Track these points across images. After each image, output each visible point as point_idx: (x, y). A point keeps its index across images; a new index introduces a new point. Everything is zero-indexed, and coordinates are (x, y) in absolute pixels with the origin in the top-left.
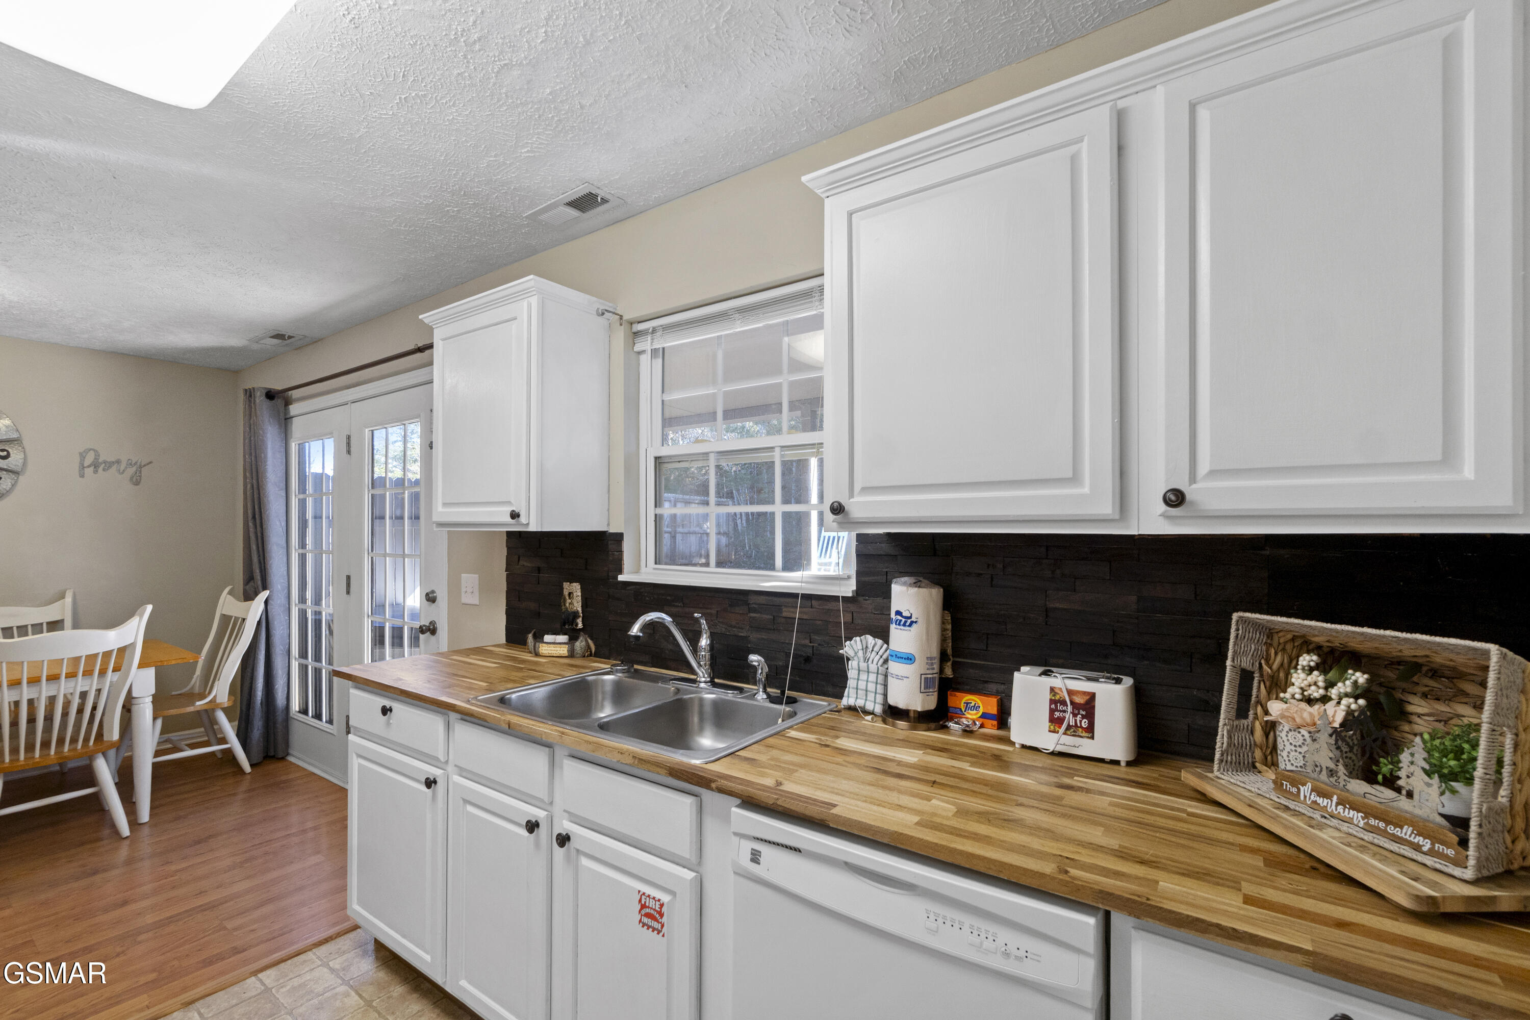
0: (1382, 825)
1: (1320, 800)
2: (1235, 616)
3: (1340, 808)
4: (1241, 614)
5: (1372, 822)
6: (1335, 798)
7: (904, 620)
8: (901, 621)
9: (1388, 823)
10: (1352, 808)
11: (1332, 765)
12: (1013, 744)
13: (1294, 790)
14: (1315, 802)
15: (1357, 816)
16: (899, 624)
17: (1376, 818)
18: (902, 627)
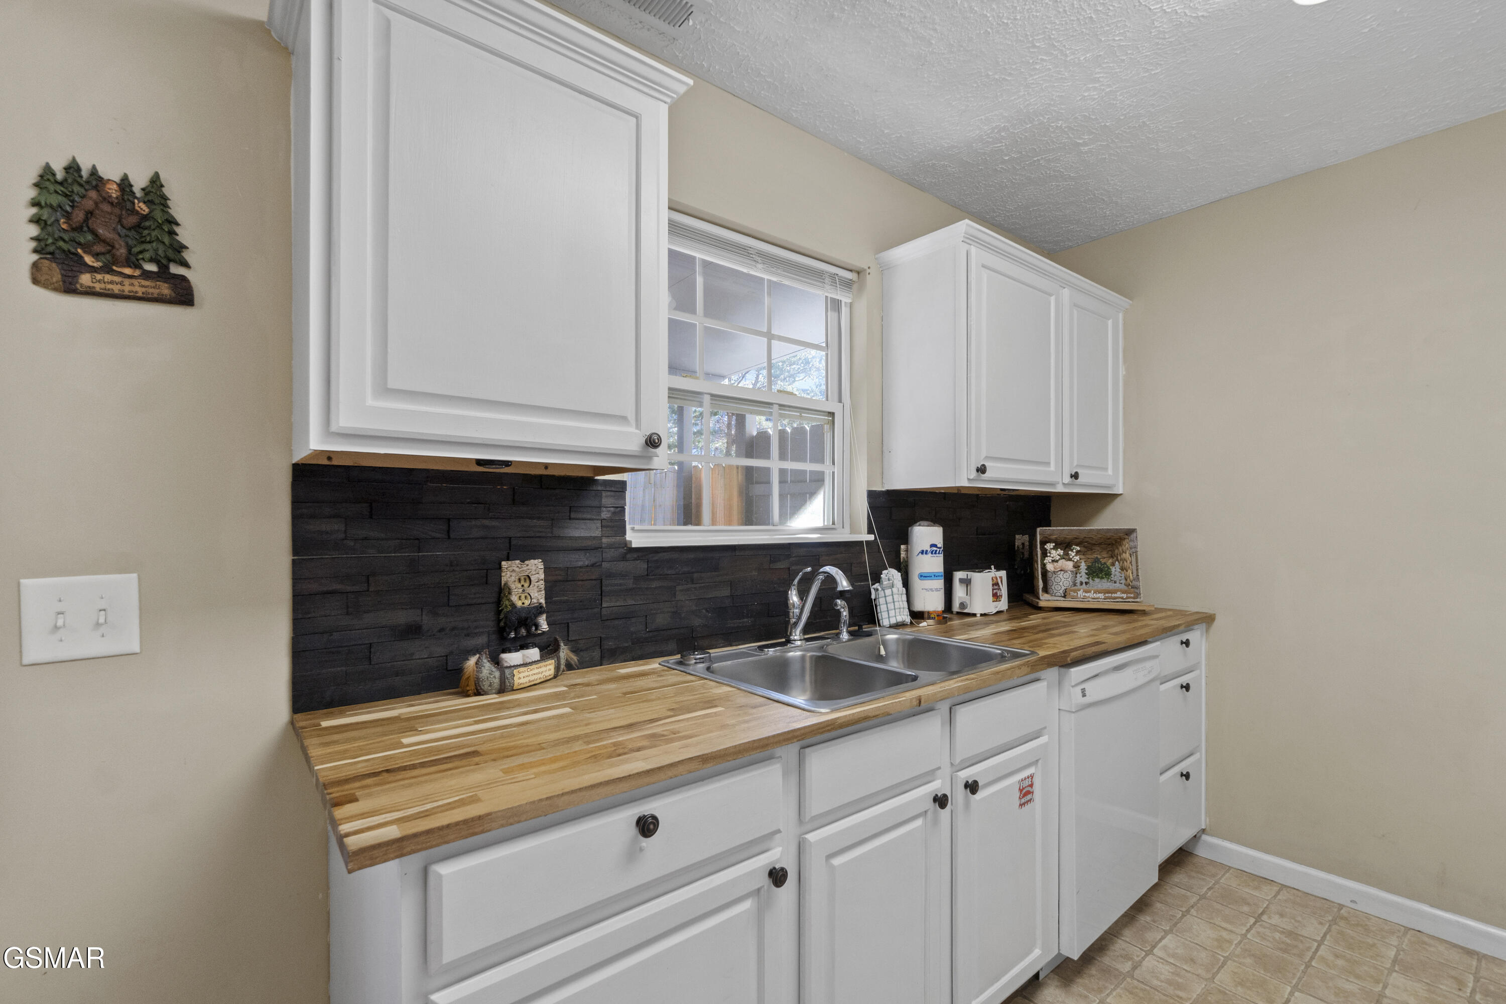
0: (1110, 595)
1: (1087, 595)
2: (1038, 530)
3: (1095, 595)
4: (1041, 528)
5: (1107, 595)
6: (1092, 592)
7: (938, 550)
8: (936, 551)
9: (1112, 593)
10: (1099, 593)
11: (1087, 580)
12: (974, 615)
13: (1075, 594)
14: (1085, 596)
15: (1101, 596)
16: (935, 553)
17: (1108, 593)
18: (938, 555)
